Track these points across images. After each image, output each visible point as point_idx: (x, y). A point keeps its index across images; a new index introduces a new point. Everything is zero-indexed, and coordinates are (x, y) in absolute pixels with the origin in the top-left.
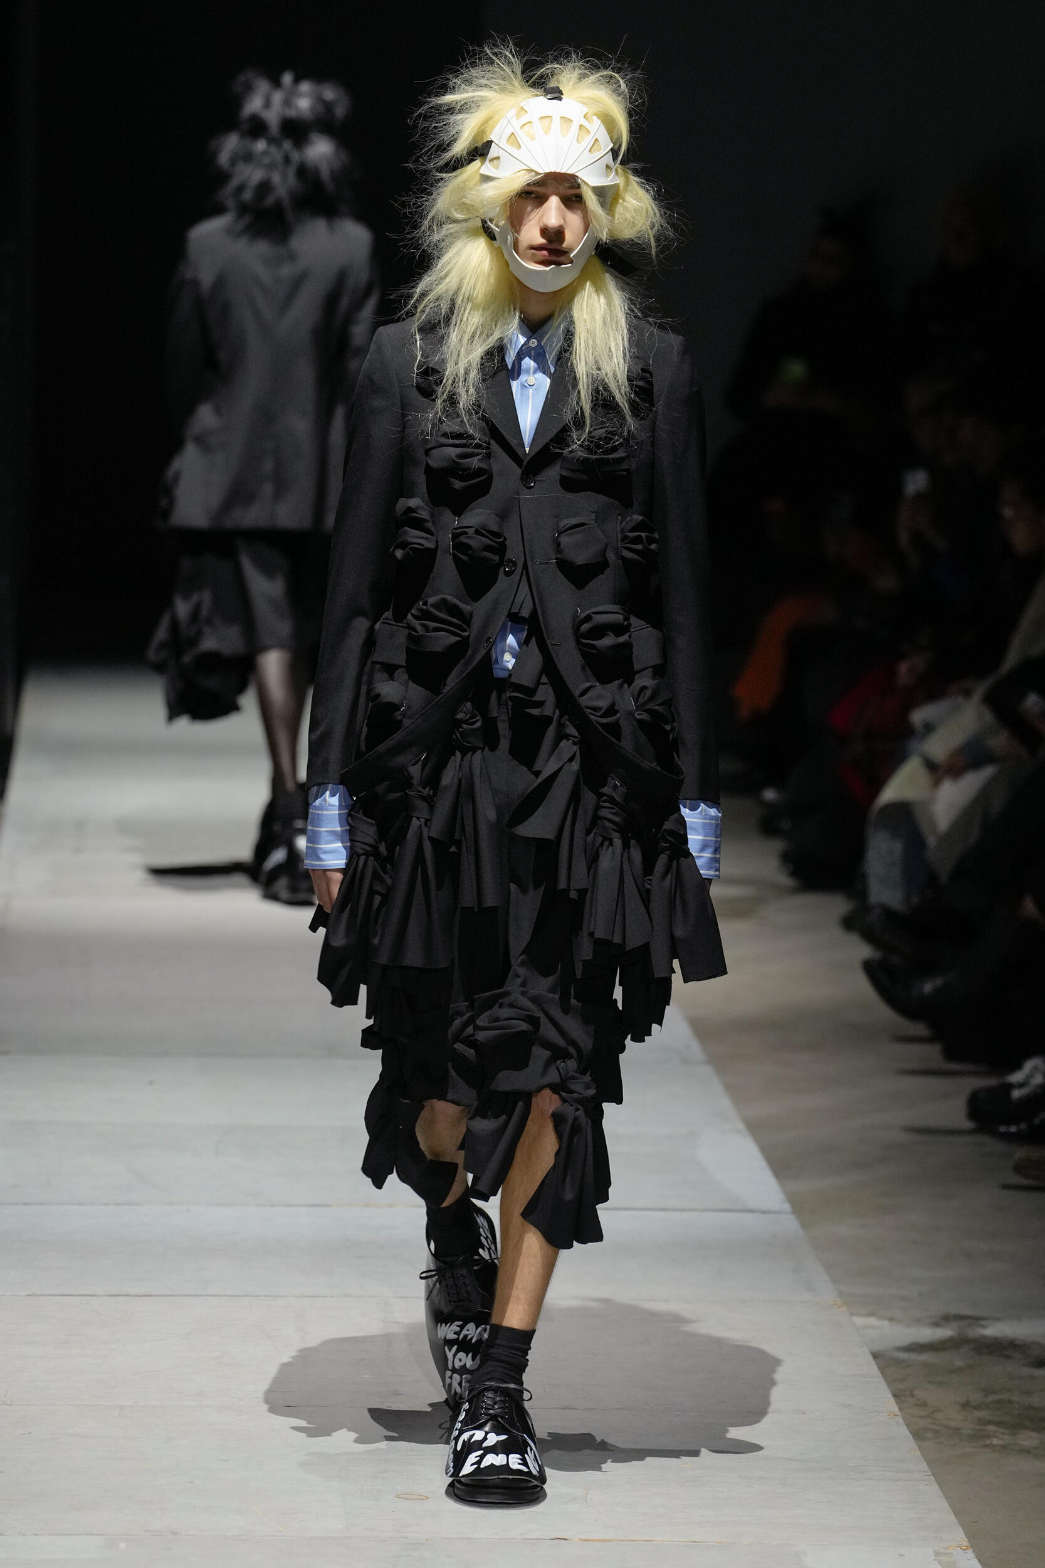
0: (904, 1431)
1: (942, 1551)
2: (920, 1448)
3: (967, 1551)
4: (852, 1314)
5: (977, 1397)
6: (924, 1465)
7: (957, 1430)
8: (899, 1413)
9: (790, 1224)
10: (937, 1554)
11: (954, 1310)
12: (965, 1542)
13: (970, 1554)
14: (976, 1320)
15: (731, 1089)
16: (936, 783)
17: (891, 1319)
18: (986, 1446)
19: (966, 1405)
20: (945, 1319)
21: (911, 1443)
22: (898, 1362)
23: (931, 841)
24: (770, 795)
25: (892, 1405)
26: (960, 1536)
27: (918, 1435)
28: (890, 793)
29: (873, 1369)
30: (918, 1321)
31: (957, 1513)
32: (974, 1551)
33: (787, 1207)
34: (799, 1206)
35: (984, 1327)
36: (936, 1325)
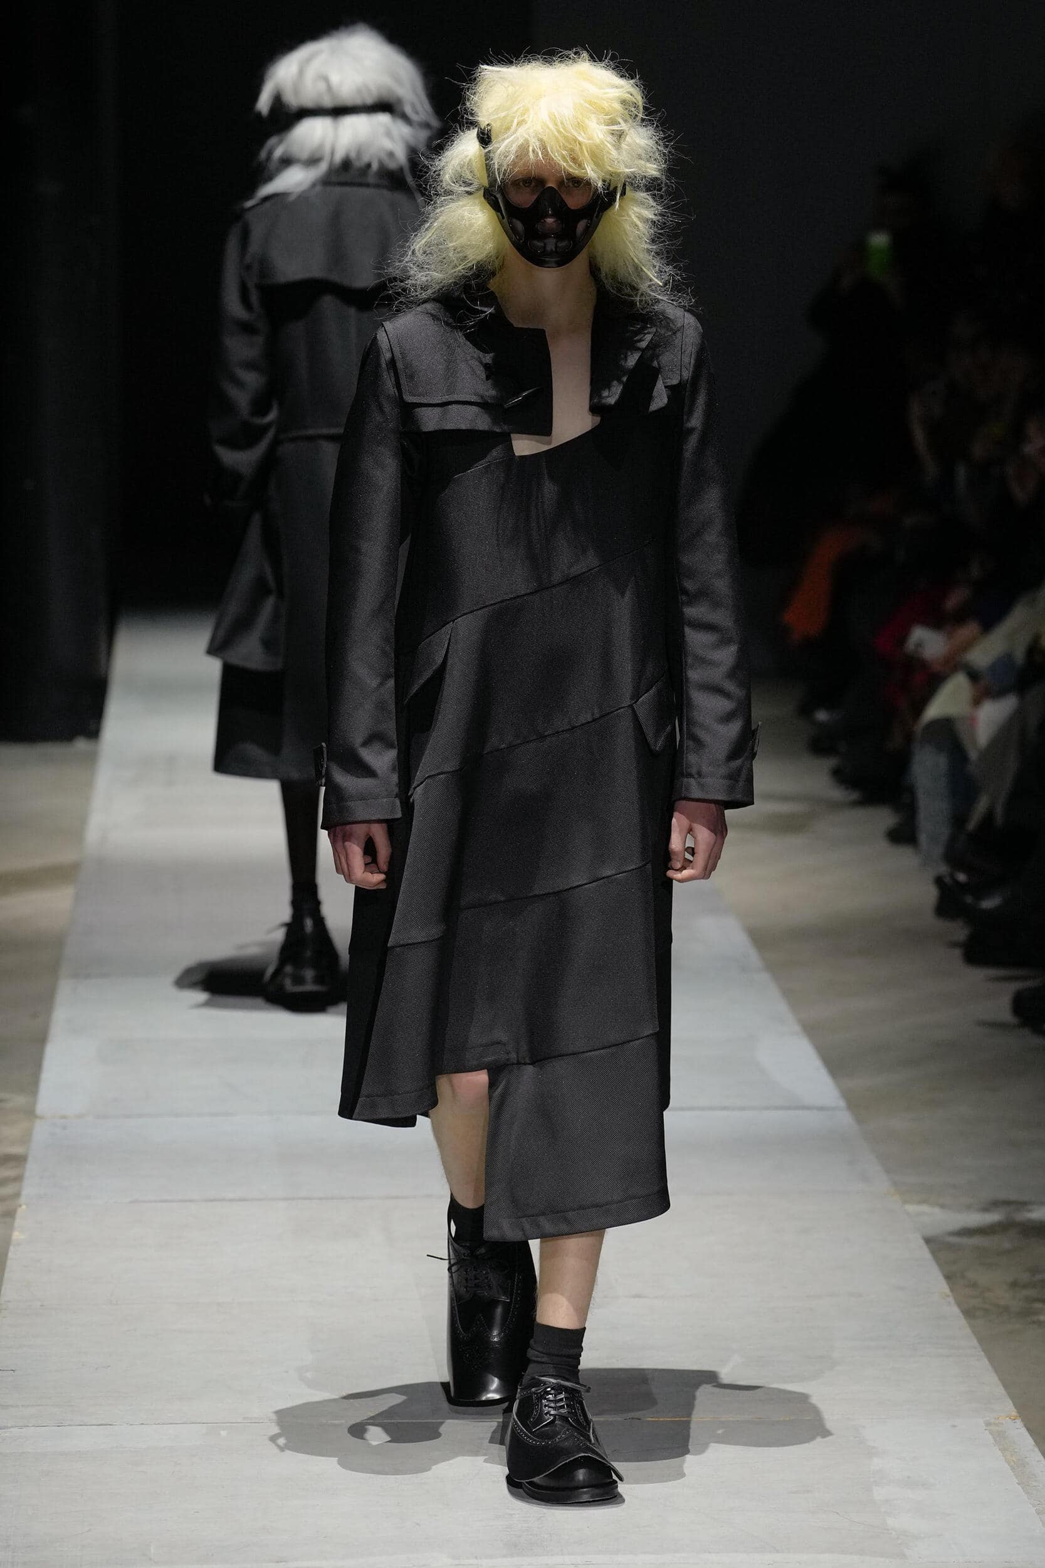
0: (956, 1310)
1: (992, 1421)
2: (972, 1327)
3: (1016, 1421)
4: (905, 1202)
5: (1025, 1277)
6: (974, 1342)
7: (1007, 1309)
8: (950, 1294)
9: (845, 1119)
10: (988, 1424)
11: (1002, 1195)
12: (1014, 1413)
13: (1019, 1423)
14: (1022, 1205)
15: (788, 994)
16: (977, 702)
17: (942, 1206)
18: (1034, 1322)
19: (1014, 1285)
20: (995, 1204)
21: (962, 1321)
22: (950, 1247)
23: (973, 755)
24: (822, 716)
25: (943, 1286)
26: (1009, 1407)
27: (969, 1313)
28: (934, 710)
29: (925, 1253)
30: (969, 1207)
31: (1006, 1386)
32: (1022, 1420)
33: (842, 1103)
34: (855, 1103)
35: (1029, 1211)
36: (985, 1209)
